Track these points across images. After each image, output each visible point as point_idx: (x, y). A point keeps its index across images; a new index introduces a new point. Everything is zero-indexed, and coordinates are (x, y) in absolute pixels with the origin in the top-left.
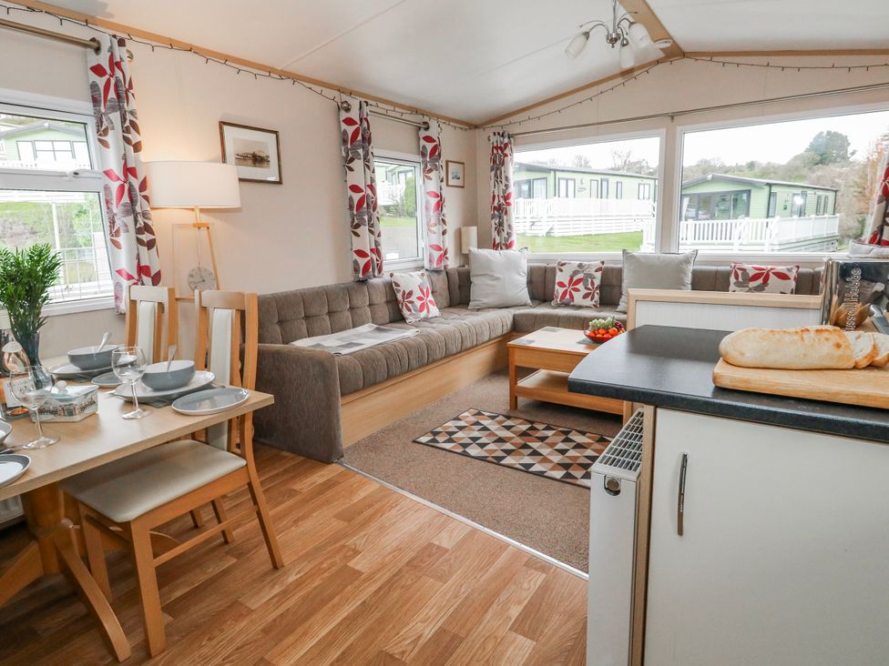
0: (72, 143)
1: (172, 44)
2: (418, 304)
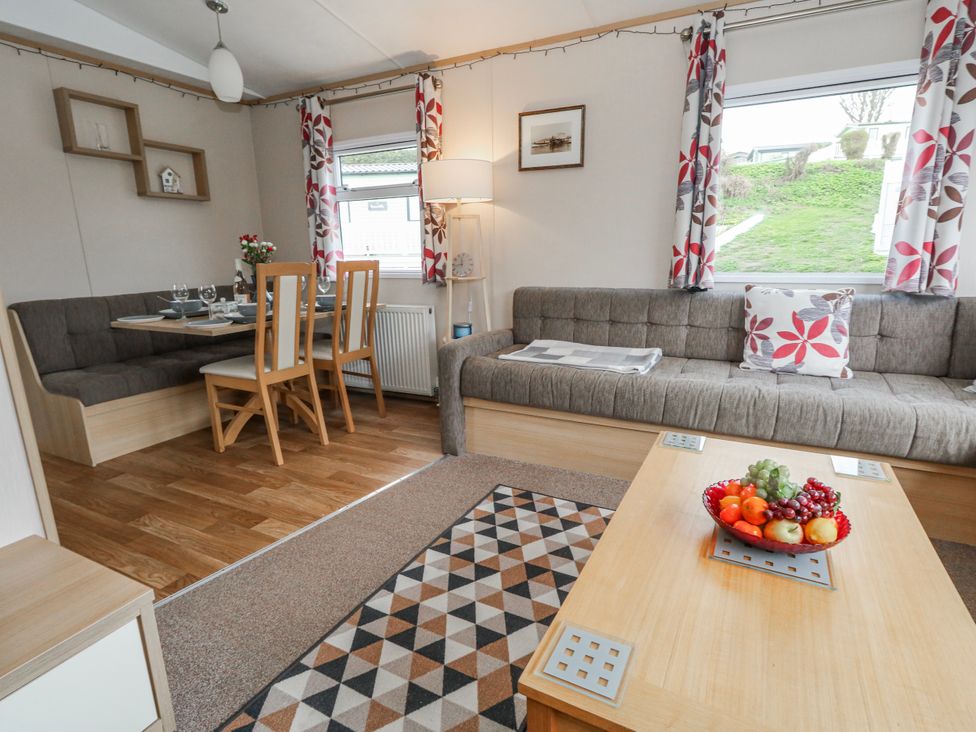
1: (483, 56)
2: (778, 343)
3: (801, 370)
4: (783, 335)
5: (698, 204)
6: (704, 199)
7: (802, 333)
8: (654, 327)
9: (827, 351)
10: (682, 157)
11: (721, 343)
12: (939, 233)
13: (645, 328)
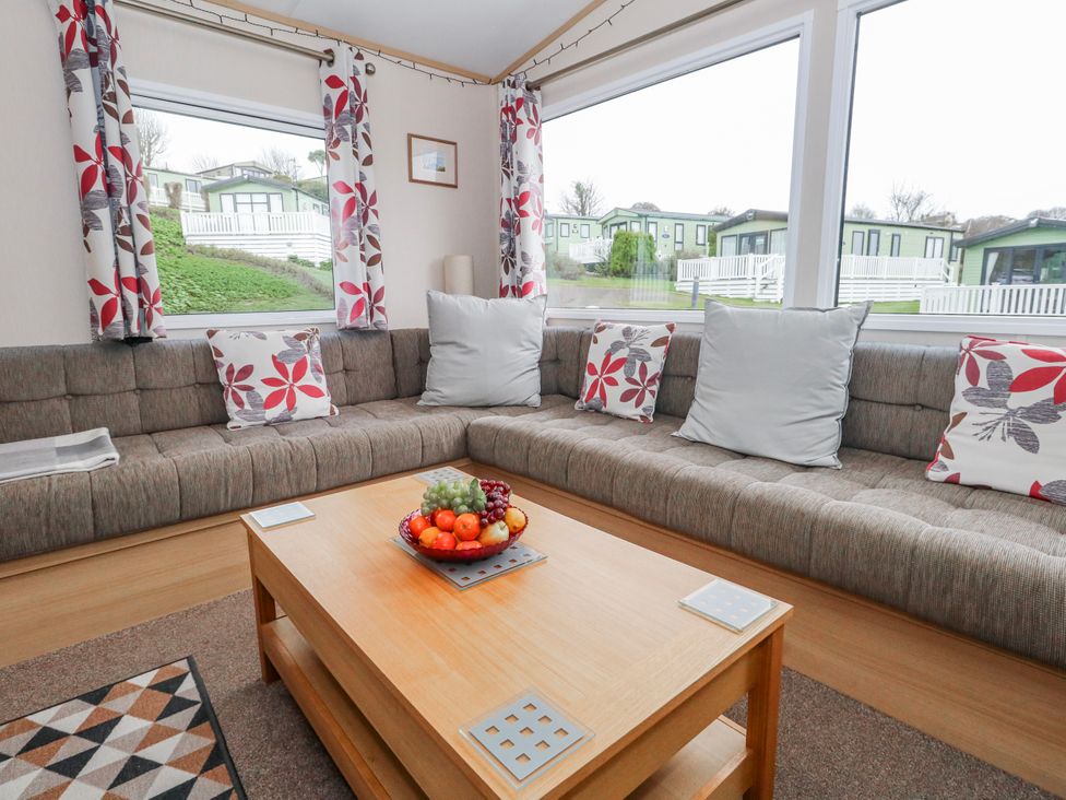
0: (268, 195)
2: (265, 392)
3: (295, 416)
4: (269, 382)
5: (123, 224)
6: (130, 218)
7: (287, 377)
8: (81, 399)
9: (313, 392)
10: (80, 155)
11: (191, 403)
12: (370, 274)
13: (66, 404)
